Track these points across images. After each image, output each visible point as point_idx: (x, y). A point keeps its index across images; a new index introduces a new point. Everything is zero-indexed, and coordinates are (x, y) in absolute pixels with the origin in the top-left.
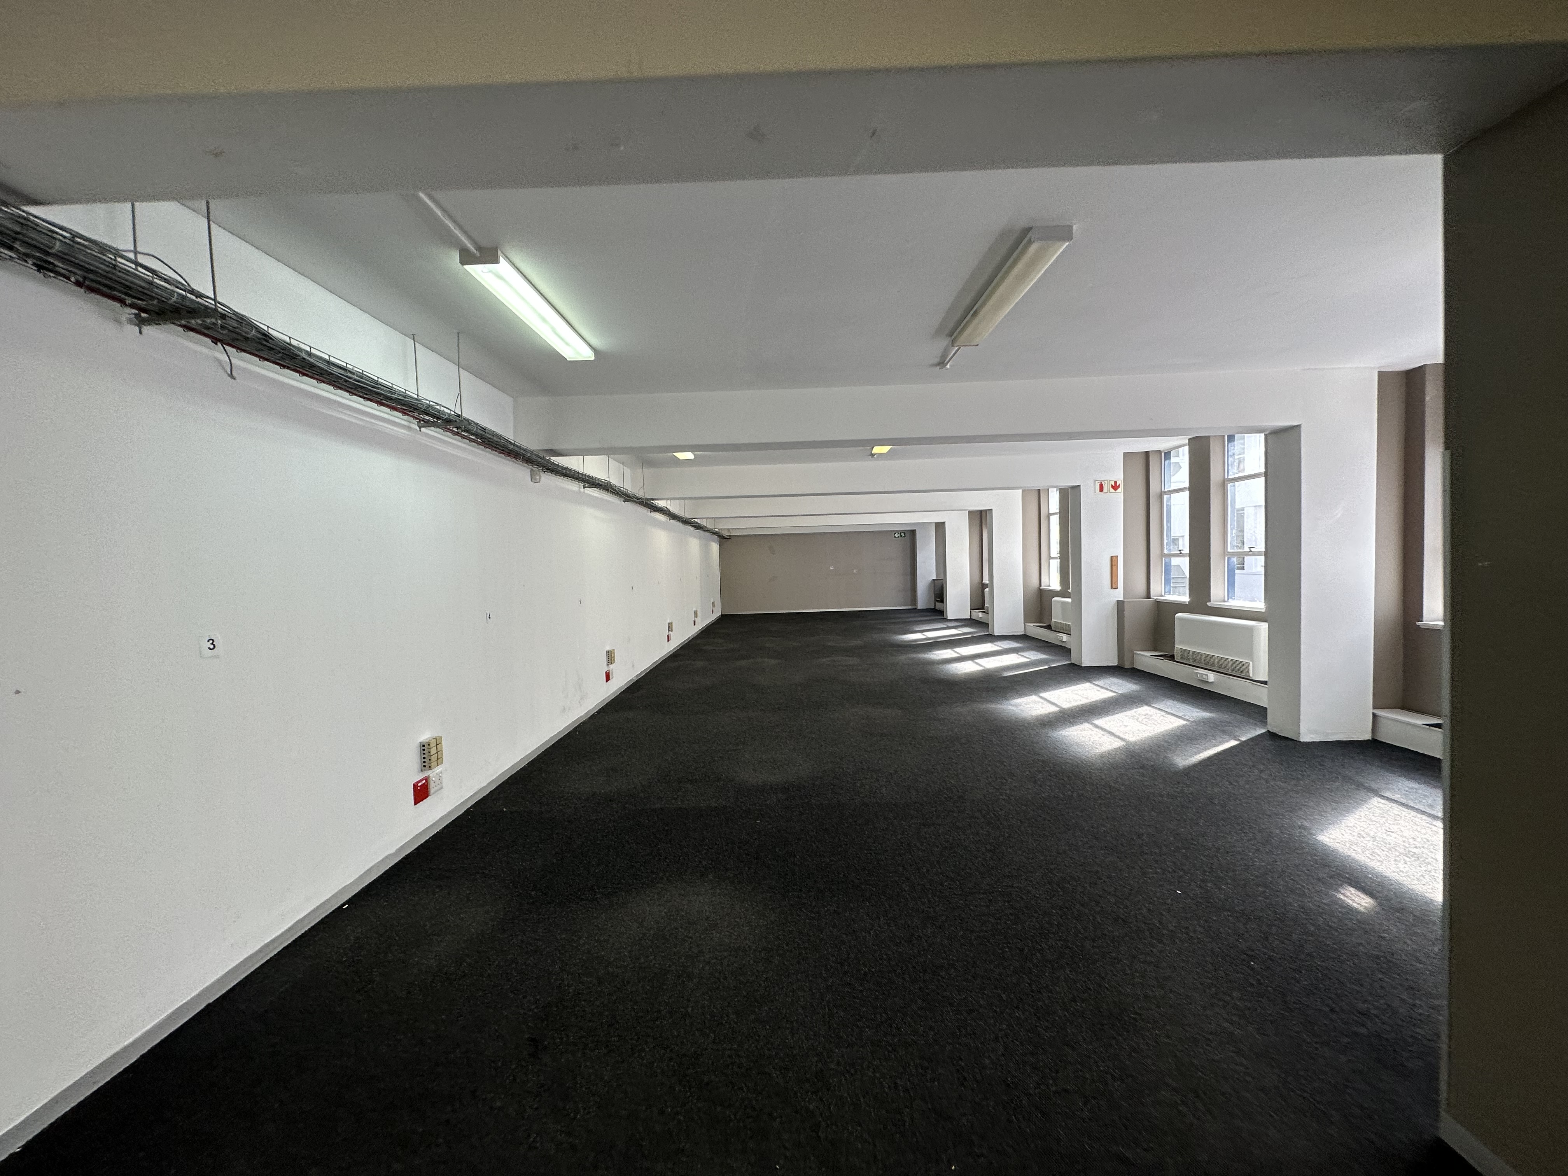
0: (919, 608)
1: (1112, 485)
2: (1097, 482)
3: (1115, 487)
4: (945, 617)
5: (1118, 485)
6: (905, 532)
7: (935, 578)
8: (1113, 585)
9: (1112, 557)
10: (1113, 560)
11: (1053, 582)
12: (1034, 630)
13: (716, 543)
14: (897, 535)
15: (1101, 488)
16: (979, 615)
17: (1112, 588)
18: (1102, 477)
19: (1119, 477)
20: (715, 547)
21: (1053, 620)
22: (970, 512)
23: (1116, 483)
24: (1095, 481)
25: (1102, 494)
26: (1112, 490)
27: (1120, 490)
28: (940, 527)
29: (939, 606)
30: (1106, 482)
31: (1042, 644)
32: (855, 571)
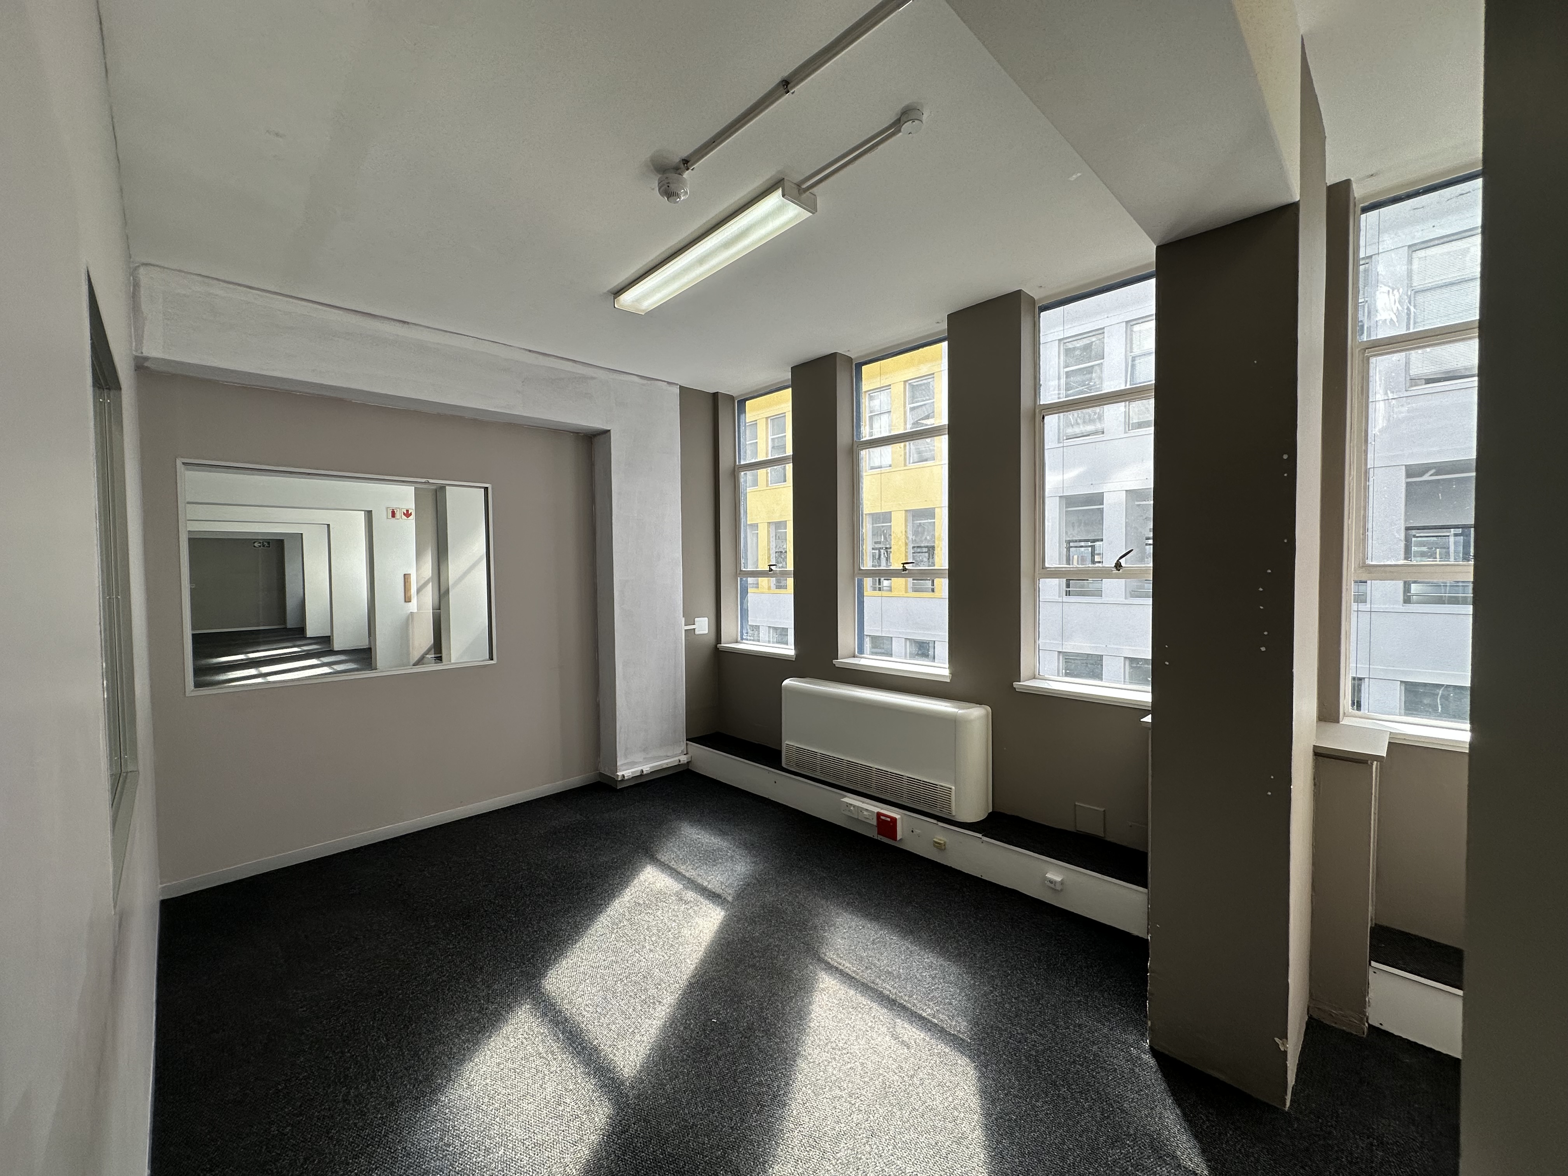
0: (289, 626)
3: (408, 514)
5: (410, 513)
9: (405, 575)
10: (406, 577)
14: (256, 544)
15: (393, 515)
17: (405, 601)
18: (394, 505)
19: (412, 507)
23: (407, 511)
24: (387, 508)
25: (394, 519)
26: (404, 517)
27: (413, 517)
30: (398, 510)
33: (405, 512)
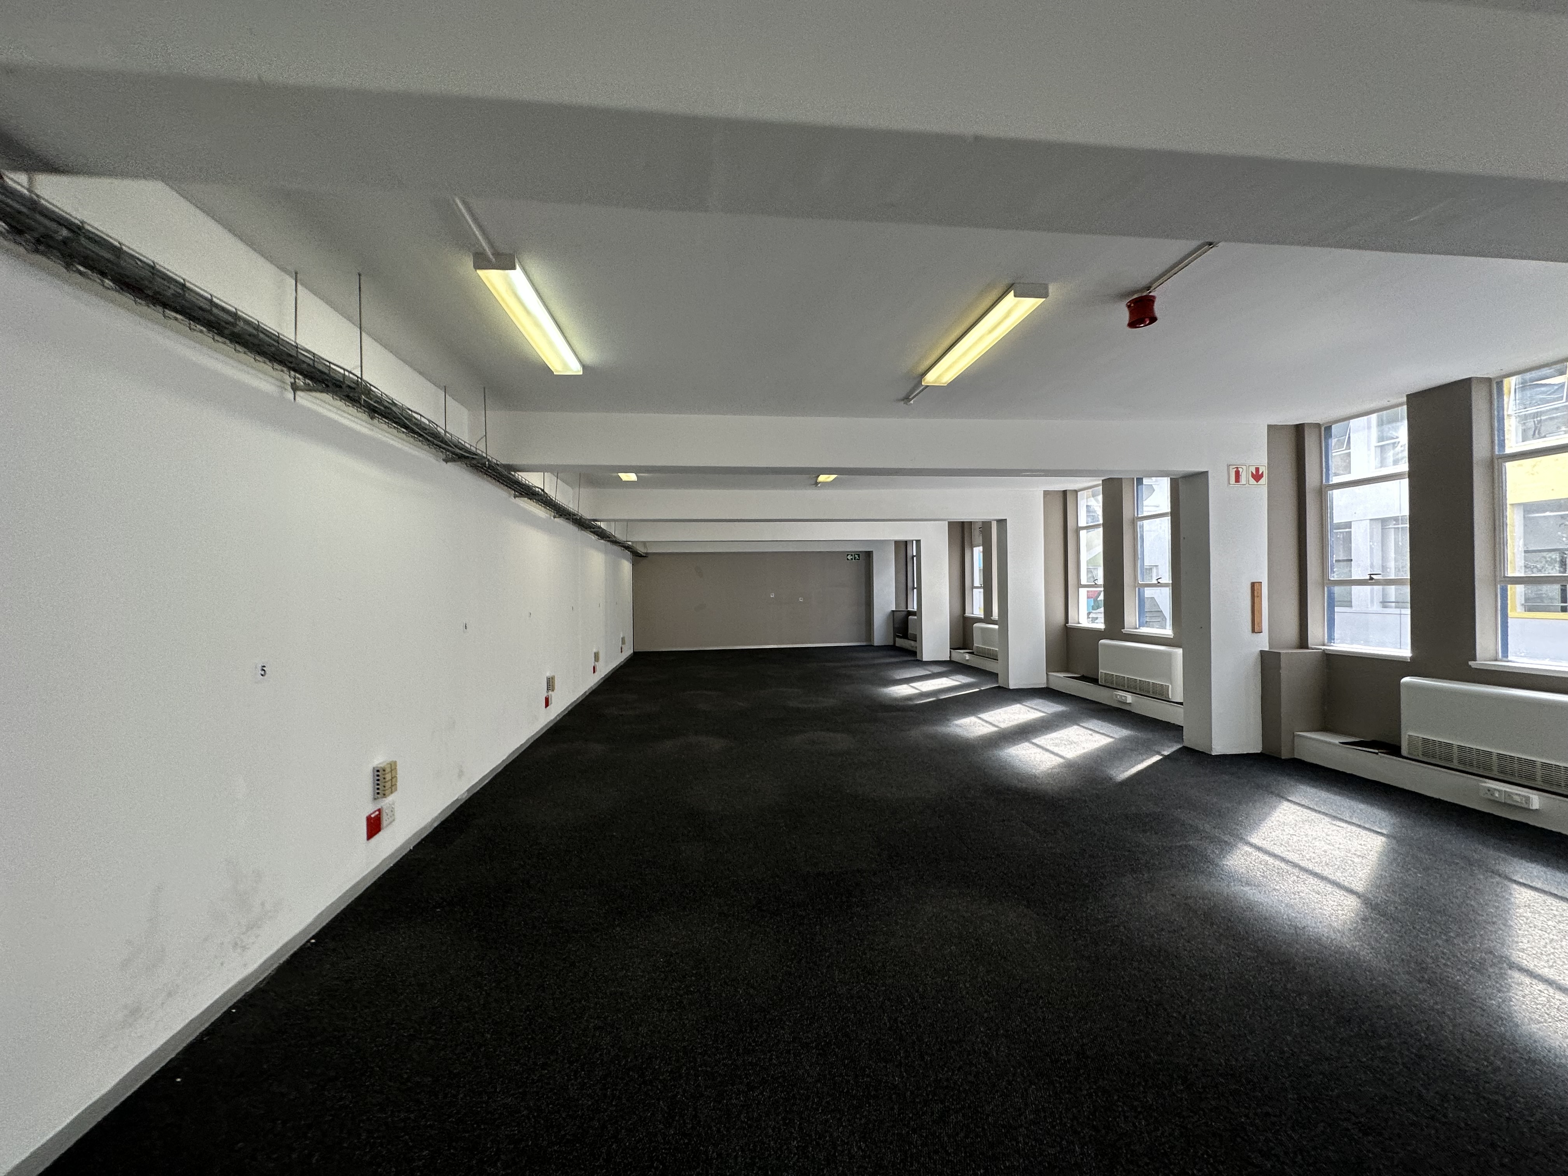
1: (1252, 473)
2: (1231, 467)
3: (1257, 477)
5: (1260, 473)
6: (859, 554)
7: (894, 609)
8: (1255, 629)
10: (1255, 587)
12: (1061, 680)
13: (628, 560)
14: (849, 557)
15: (1237, 477)
18: (1239, 460)
19: (1262, 461)
20: (626, 567)
23: (1257, 469)
24: (1229, 466)
25: (1237, 485)
26: (1252, 481)
27: (1264, 481)
29: (907, 646)
30: (1244, 467)
32: (802, 600)
33: (1254, 473)
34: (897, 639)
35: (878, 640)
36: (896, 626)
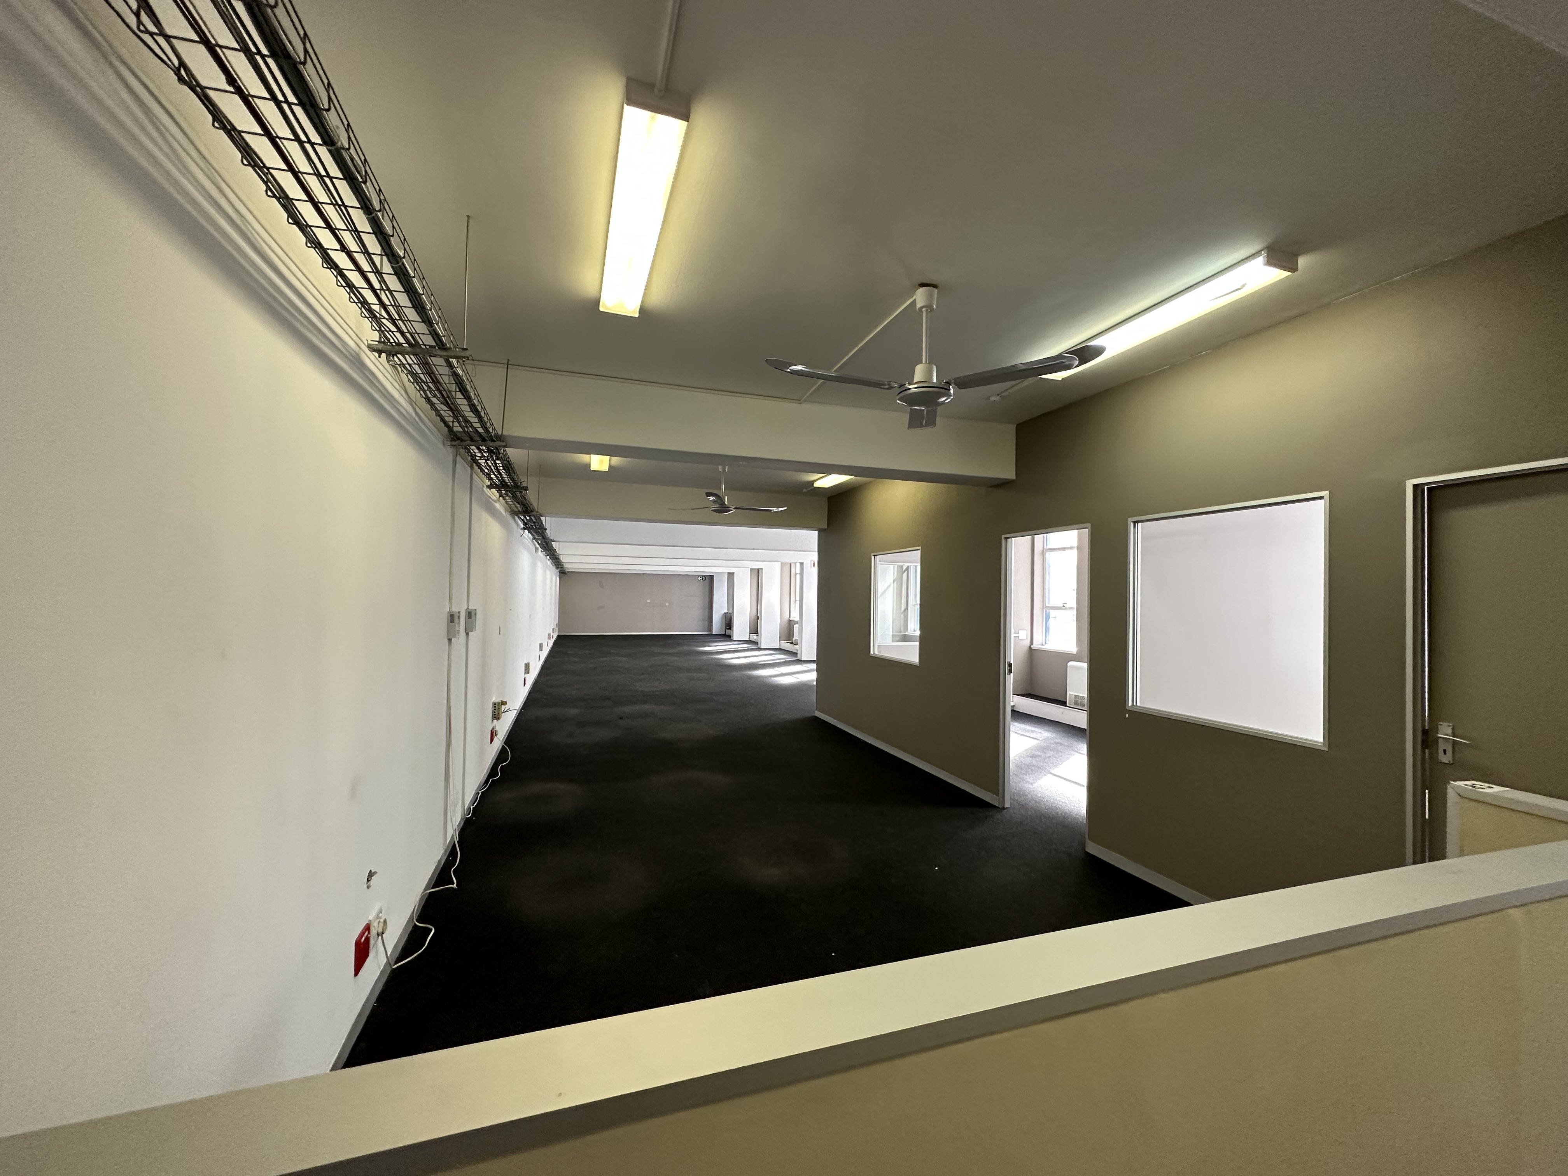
0: (714, 633)
4: (732, 638)
6: (705, 576)
7: (726, 612)
11: (795, 616)
12: (786, 645)
13: (558, 576)
14: (699, 578)
16: (754, 637)
20: (557, 580)
21: (794, 638)
22: (751, 569)
24: (811, 561)
28: (731, 576)
29: (728, 632)
31: (785, 652)
32: (667, 604)
34: (727, 630)
35: (715, 631)
36: (727, 622)
